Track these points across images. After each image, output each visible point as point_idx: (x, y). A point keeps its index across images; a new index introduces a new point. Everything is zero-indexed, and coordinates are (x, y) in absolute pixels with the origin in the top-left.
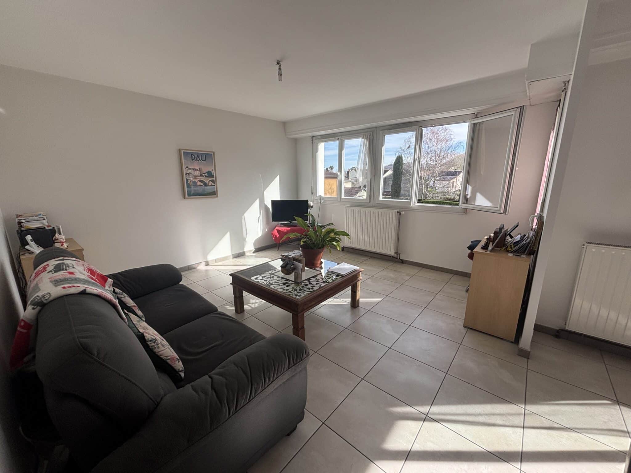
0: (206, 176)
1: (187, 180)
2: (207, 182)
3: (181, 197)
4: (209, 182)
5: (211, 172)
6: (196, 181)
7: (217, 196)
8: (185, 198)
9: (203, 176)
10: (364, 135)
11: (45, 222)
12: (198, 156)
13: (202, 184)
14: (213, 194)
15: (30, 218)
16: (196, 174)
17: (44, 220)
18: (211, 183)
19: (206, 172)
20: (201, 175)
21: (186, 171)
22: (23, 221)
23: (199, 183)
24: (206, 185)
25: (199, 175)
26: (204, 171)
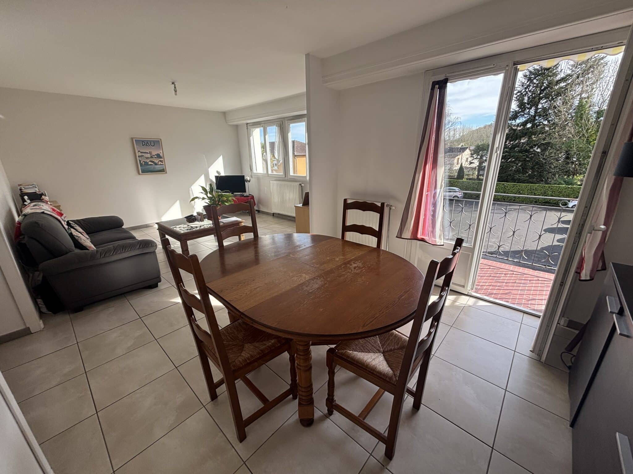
0: (155, 157)
1: (140, 161)
2: (157, 162)
3: (137, 174)
4: (158, 162)
5: (159, 154)
6: (148, 161)
7: (166, 173)
8: (139, 174)
9: (153, 158)
10: (277, 124)
11: (37, 190)
12: (147, 143)
13: (152, 164)
14: (163, 171)
15: (27, 187)
16: (146, 156)
17: (36, 188)
18: (160, 163)
19: (155, 155)
20: (152, 157)
21: (138, 154)
22: (23, 188)
23: (150, 163)
24: (156, 164)
25: (150, 157)
26: (154, 153)
